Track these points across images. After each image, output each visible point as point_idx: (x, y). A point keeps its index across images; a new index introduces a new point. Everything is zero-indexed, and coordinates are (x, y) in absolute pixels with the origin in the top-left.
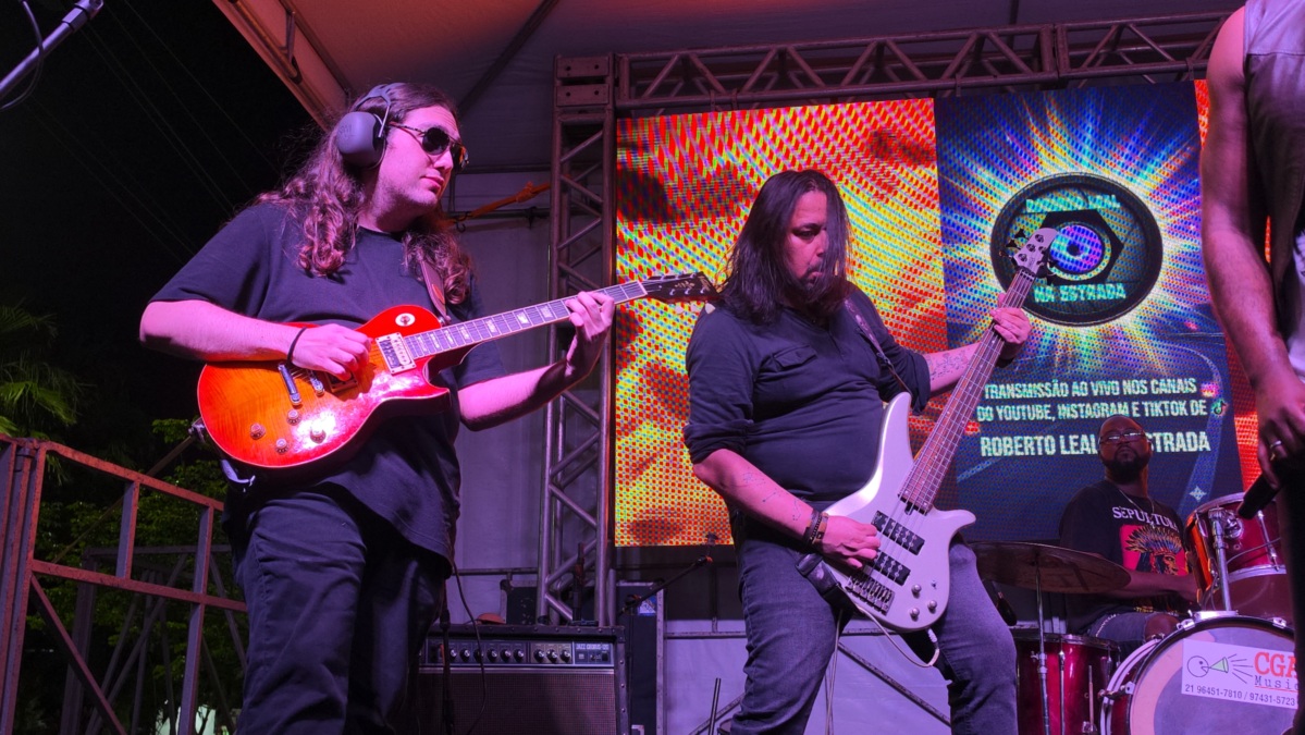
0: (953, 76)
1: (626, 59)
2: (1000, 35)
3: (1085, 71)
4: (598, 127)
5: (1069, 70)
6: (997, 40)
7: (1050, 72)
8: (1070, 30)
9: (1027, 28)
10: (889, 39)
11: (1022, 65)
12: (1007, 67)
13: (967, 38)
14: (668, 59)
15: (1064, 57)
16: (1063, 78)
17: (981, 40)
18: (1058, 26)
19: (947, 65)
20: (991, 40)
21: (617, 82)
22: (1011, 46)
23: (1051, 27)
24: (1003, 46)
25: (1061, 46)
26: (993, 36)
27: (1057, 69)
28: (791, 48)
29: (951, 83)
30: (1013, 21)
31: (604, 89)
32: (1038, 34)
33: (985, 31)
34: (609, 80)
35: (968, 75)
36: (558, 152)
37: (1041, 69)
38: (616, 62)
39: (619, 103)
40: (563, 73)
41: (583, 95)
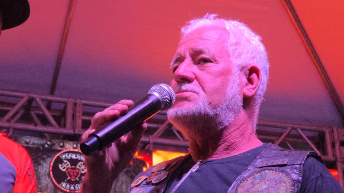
0: (9, 121)
2: (43, 100)
5: (81, 129)
6: (40, 103)
7: (69, 130)
8: (85, 105)
9: (59, 99)
11: (53, 121)
12: (45, 121)
13: (22, 97)
15: (79, 122)
16: (77, 135)
17: (31, 101)
18: (78, 101)
19: (7, 112)
20: (36, 102)
22: (49, 108)
23: (74, 101)
24: (43, 107)
25: (78, 114)
26: (38, 100)
27: (74, 128)
29: (7, 125)
30: (52, 93)
32: (66, 103)
33: (34, 96)
35: (18, 121)
37: (65, 126)
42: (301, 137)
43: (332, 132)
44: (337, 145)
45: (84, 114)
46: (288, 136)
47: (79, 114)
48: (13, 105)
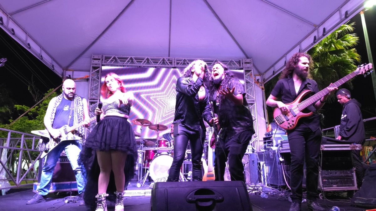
1: (104, 56)
2: (166, 59)
3: (179, 66)
4: (99, 67)
5: (176, 65)
6: (166, 60)
9: (171, 58)
10: (149, 57)
11: (169, 64)
13: (161, 58)
14: (112, 57)
15: (176, 63)
16: (175, 67)
17: (164, 59)
18: (175, 58)
19: (158, 62)
21: (102, 60)
22: (168, 60)
27: (174, 65)
28: (133, 57)
29: (158, 66)
30: (169, 57)
31: (100, 61)
34: (101, 59)
35: (161, 65)
36: (91, 71)
37: (172, 65)
38: (102, 56)
39: (102, 64)
40: (93, 58)
41: (96, 62)
42: (233, 62)
43: (242, 60)
44: (244, 63)
45: (177, 61)
46: (231, 62)
47: (176, 62)
48: (160, 60)
